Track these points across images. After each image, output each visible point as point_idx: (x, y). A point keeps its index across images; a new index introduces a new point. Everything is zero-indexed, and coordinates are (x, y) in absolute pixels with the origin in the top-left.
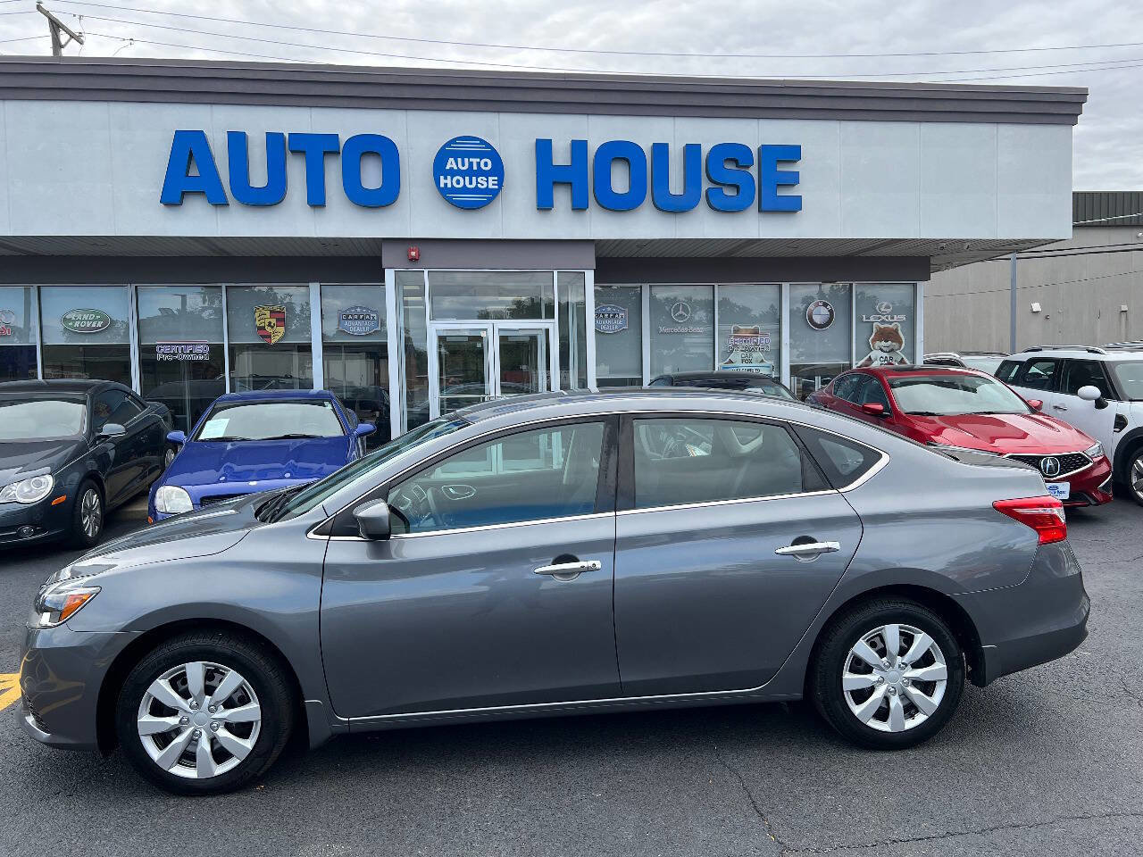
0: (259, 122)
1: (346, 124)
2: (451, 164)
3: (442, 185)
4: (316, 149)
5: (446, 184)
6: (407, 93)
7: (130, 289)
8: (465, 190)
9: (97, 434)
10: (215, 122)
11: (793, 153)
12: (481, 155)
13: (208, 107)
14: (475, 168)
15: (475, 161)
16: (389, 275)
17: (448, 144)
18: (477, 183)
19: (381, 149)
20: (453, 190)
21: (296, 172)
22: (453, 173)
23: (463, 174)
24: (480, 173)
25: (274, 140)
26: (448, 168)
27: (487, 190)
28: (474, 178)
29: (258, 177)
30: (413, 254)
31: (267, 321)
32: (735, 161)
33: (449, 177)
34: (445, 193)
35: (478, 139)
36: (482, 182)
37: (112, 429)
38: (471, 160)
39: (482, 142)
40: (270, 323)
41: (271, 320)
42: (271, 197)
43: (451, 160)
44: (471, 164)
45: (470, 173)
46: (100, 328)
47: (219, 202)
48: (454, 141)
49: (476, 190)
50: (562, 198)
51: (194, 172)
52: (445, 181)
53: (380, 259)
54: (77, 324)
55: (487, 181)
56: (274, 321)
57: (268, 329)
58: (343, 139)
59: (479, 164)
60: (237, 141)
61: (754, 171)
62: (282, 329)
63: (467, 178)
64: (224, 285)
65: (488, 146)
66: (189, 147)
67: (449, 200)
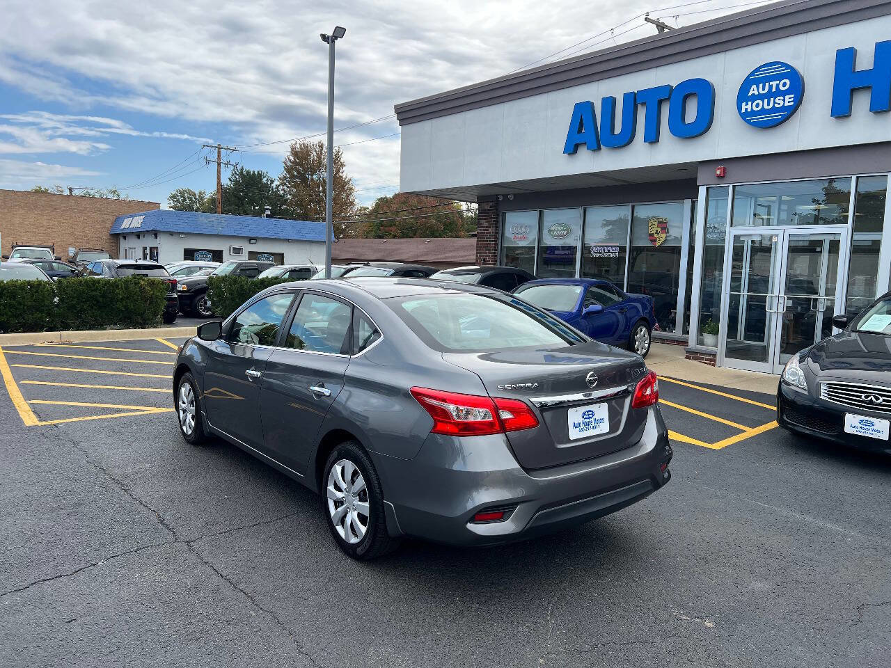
2: (754, 90)
3: (743, 111)
5: (746, 109)
6: (725, 37)
7: (581, 210)
8: (763, 111)
10: (594, 93)
12: (779, 77)
14: (774, 90)
15: (774, 84)
16: (702, 191)
18: (775, 102)
20: (753, 113)
22: (754, 98)
23: (761, 97)
24: (779, 93)
26: (750, 94)
27: (783, 108)
28: (772, 99)
30: (718, 172)
31: (655, 229)
33: (750, 103)
34: (745, 116)
36: (779, 102)
38: (771, 83)
39: (784, 64)
40: (657, 231)
41: (657, 229)
43: (754, 87)
44: (771, 87)
45: (770, 95)
46: (565, 235)
48: (757, 70)
49: (774, 110)
50: (862, 103)
52: (746, 107)
54: (554, 233)
55: (784, 100)
56: (659, 229)
59: (778, 85)
62: (663, 236)
63: (766, 100)
65: (788, 66)
67: (748, 122)
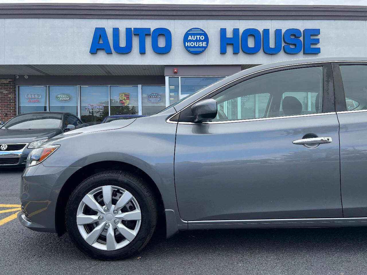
0: (123, 25)
1: (153, 25)
2: (190, 38)
3: (186, 46)
4: (142, 33)
5: (188, 45)
6: (175, 13)
7: (78, 87)
8: (194, 47)
11: (317, 32)
12: (200, 34)
13: (107, 20)
14: (198, 39)
15: (198, 37)
16: (167, 79)
17: (189, 31)
18: (199, 44)
19: (165, 33)
20: (190, 47)
21: (136, 42)
22: (190, 41)
23: (194, 41)
24: (200, 41)
25: (128, 30)
26: (189, 39)
27: (203, 47)
28: (198, 43)
29: (123, 43)
30: (176, 70)
31: (123, 98)
32: (295, 35)
33: (189, 43)
34: (187, 48)
35: (199, 29)
36: (201, 44)
38: (197, 36)
39: (201, 30)
40: (124, 99)
42: (126, 51)
43: (190, 36)
44: (197, 38)
45: (196, 41)
46: (68, 100)
47: (109, 53)
48: (191, 30)
49: (199, 47)
50: (230, 50)
51: (101, 42)
52: (188, 44)
53: (163, 73)
54: (61, 99)
55: (203, 44)
57: (124, 101)
58: (152, 30)
59: (199, 37)
60: (116, 31)
61: (301, 39)
63: (195, 43)
64: (109, 85)
65: (203, 31)
66: (100, 34)
67: (189, 51)
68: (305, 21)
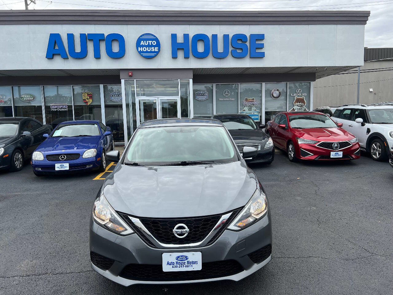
0: (78, 30)
1: (106, 30)
3: (139, 51)
4: (97, 39)
5: (140, 50)
6: (127, 19)
7: (41, 87)
8: (147, 52)
9: (21, 135)
10: (63, 30)
11: (261, 37)
12: (152, 40)
13: (61, 25)
14: (150, 44)
15: (150, 42)
16: (123, 81)
17: (141, 36)
18: (151, 49)
19: (118, 38)
20: (143, 52)
21: (90, 47)
22: (143, 46)
23: (146, 46)
24: (152, 46)
25: (82, 36)
26: (141, 44)
27: (155, 52)
28: (150, 48)
29: (78, 49)
30: (130, 74)
31: (86, 97)
32: (241, 40)
33: (142, 48)
35: (151, 34)
36: (153, 49)
37: (26, 133)
39: (153, 35)
40: (87, 98)
42: (82, 56)
43: (142, 42)
44: (149, 43)
45: (149, 46)
46: (32, 100)
47: (65, 58)
48: (143, 35)
49: (151, 52)
50: (181, 54)
51: (57, 48)
52: (140, 49)
53: (119, 76)
54: (25, 99)
55: (155, 49)
57: (87, 100)
58: (106, 35)
59: (152, 43)
60: (71, 37)
61: (248, 44)
62: (91, 100)
63: (148, 48)
64: (72, 85)
65: (155, 36)
66: (55, 39)
67: (142, 55)
68: (251, 26)
